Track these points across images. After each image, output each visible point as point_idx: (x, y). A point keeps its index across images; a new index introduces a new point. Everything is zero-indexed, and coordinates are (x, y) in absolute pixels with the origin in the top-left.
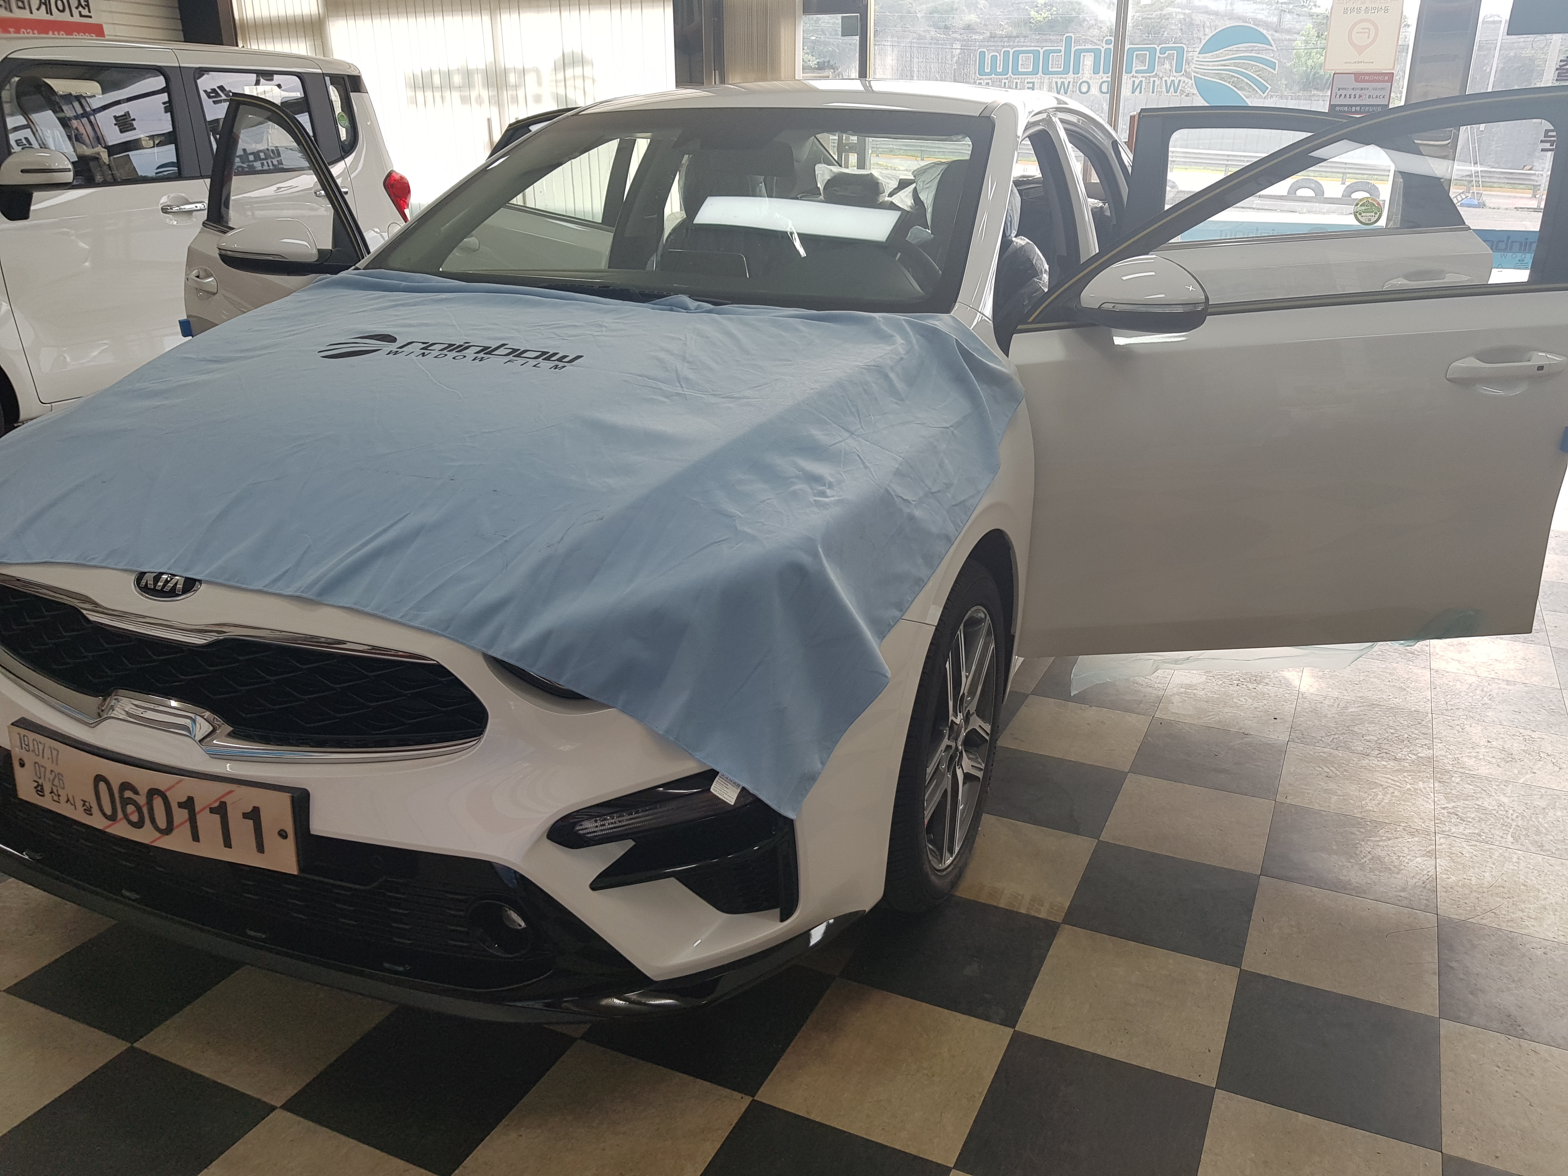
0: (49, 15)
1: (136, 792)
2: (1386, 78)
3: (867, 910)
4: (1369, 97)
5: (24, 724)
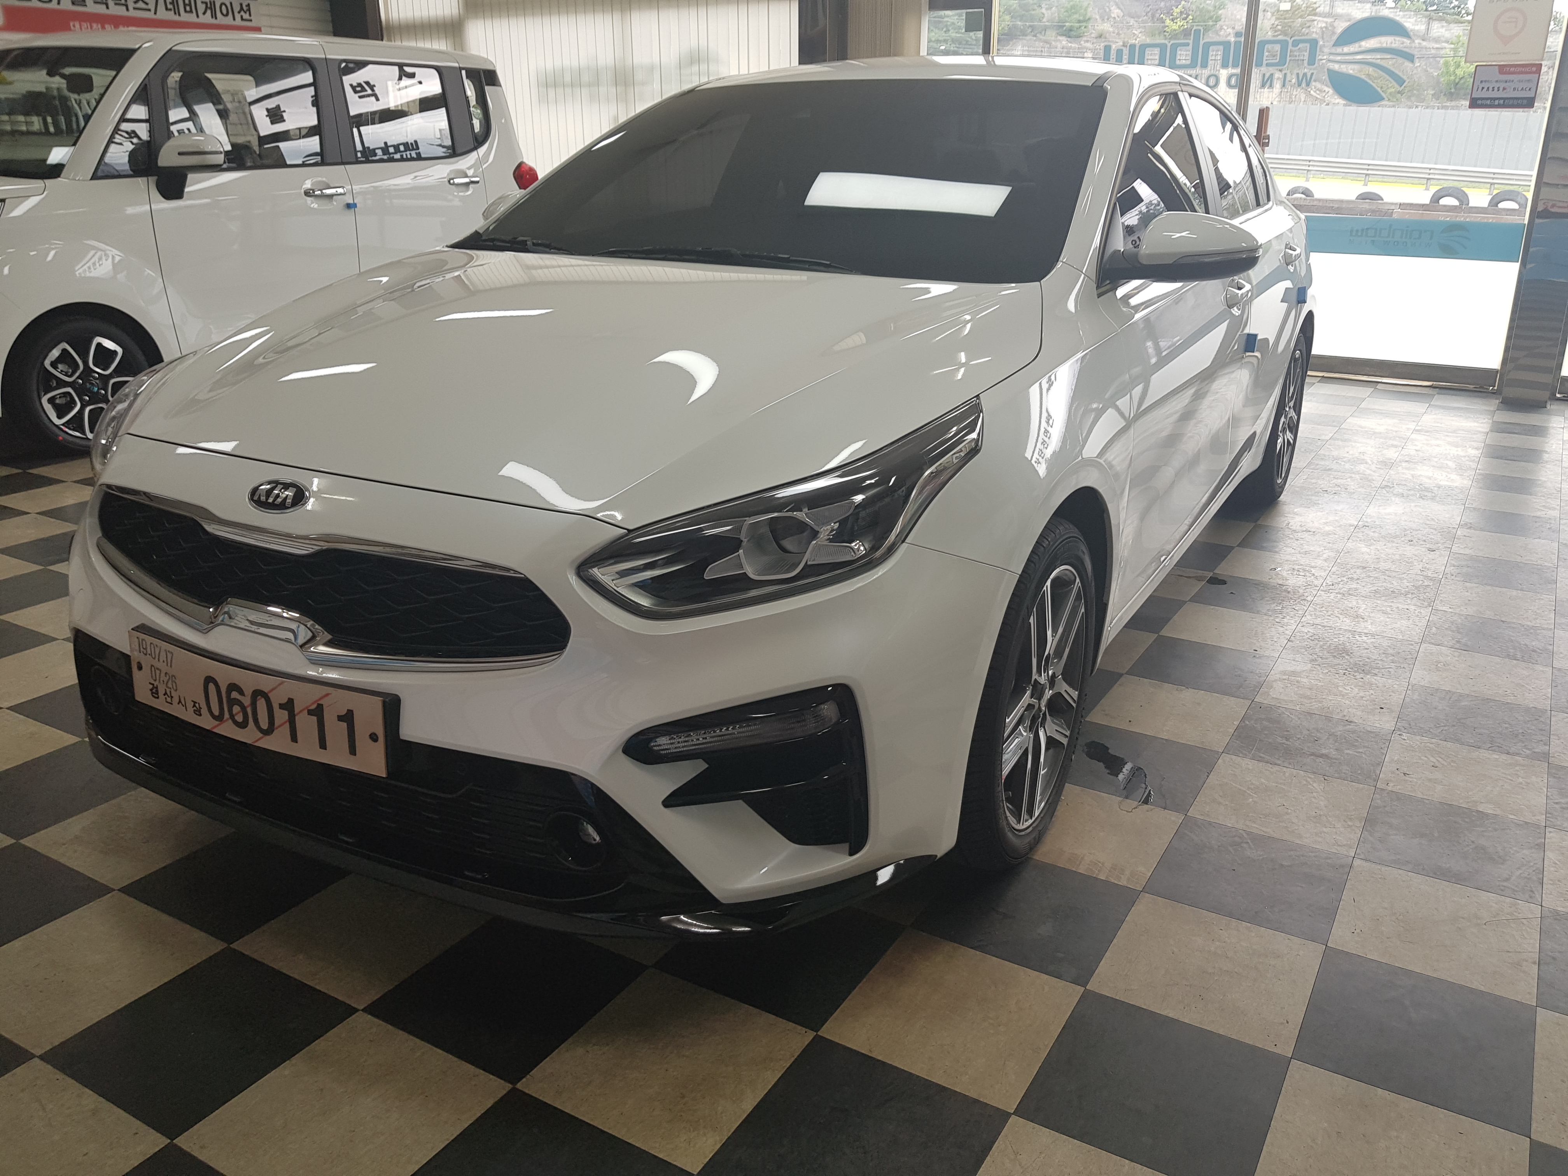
0: (214, 19)
1: (241, 693)
2: (1534, 69)
3: (939, 856)
4: (1514, 89)
5: (144, 629)
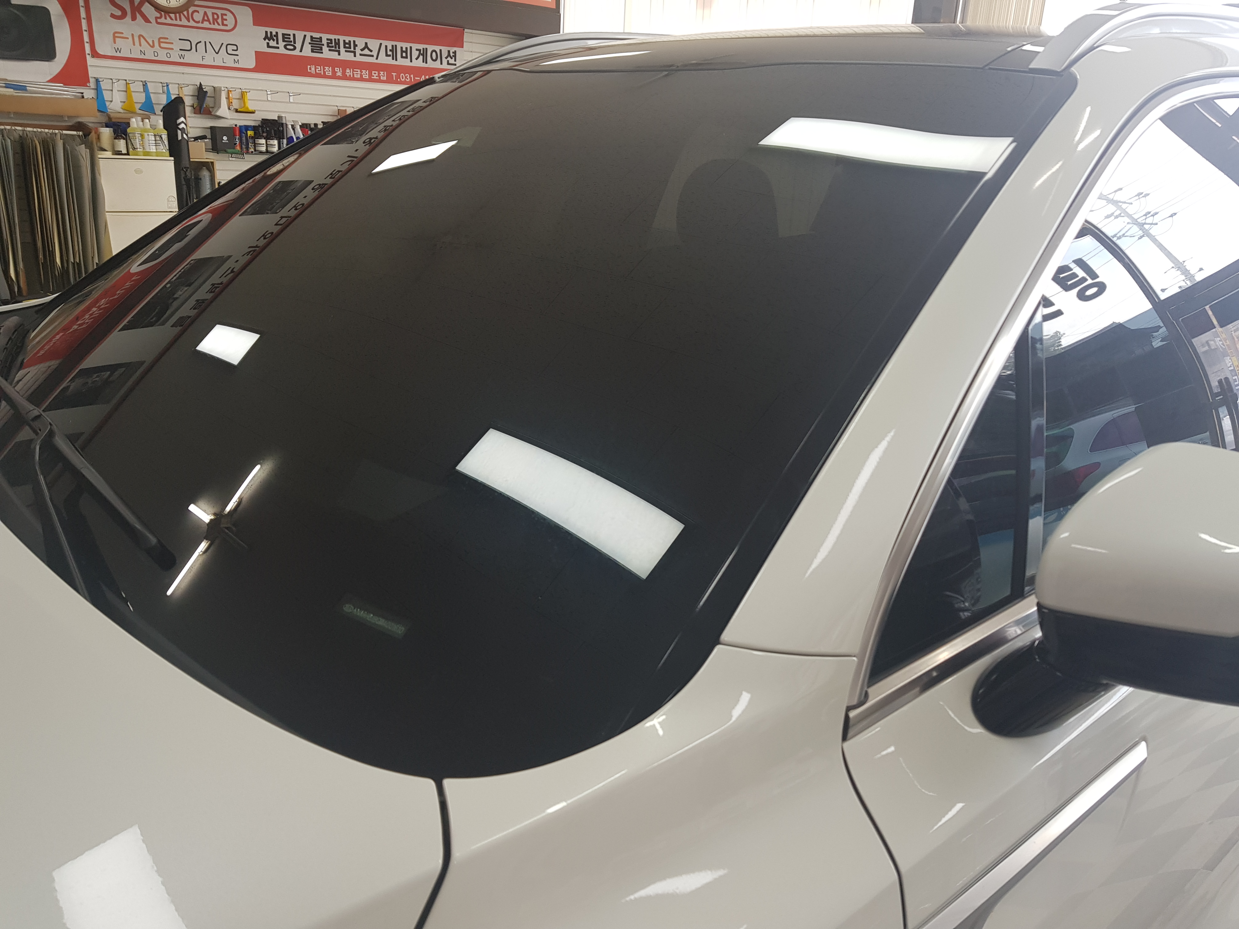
0: (425, 63)
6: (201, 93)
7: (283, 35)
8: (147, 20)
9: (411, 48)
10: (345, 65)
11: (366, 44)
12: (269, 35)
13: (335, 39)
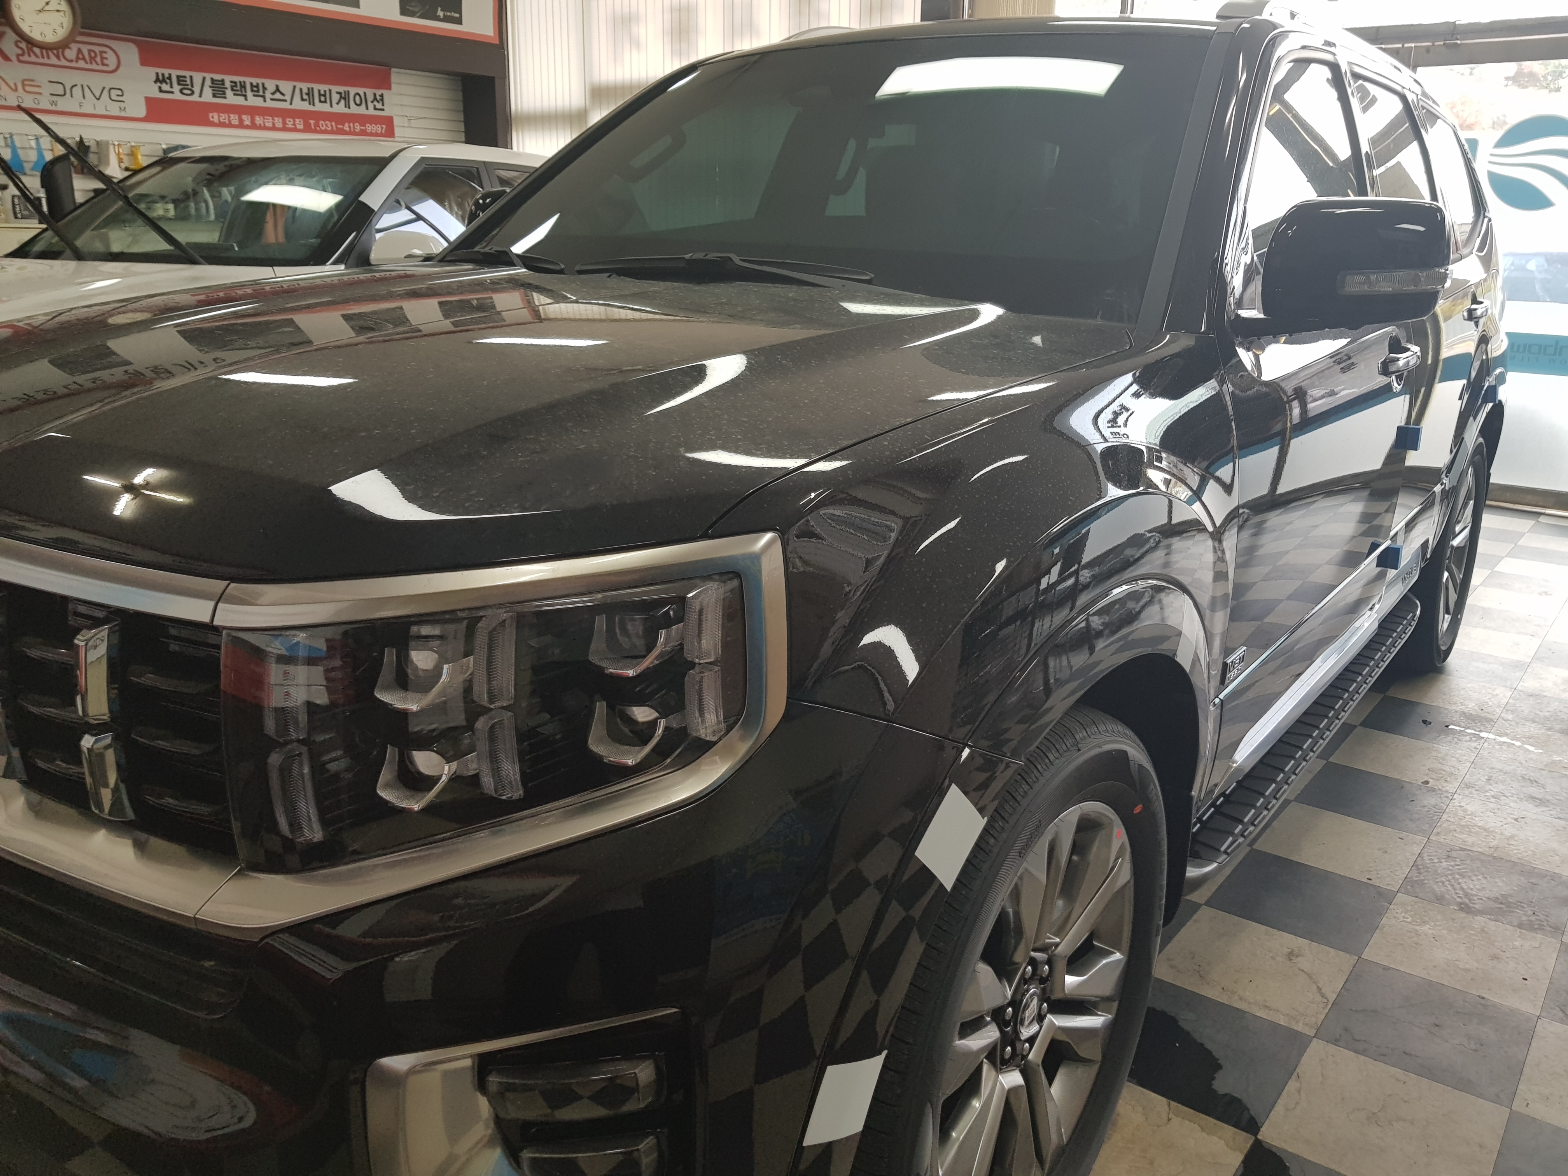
0: (347, 109)
6: (82, 148)
7: (178, 77)
8: (7, 58)
9: (330, 90)
10: (253, 111)
11: (277, 86)
12: (161, 77)
13: (240, 82)
